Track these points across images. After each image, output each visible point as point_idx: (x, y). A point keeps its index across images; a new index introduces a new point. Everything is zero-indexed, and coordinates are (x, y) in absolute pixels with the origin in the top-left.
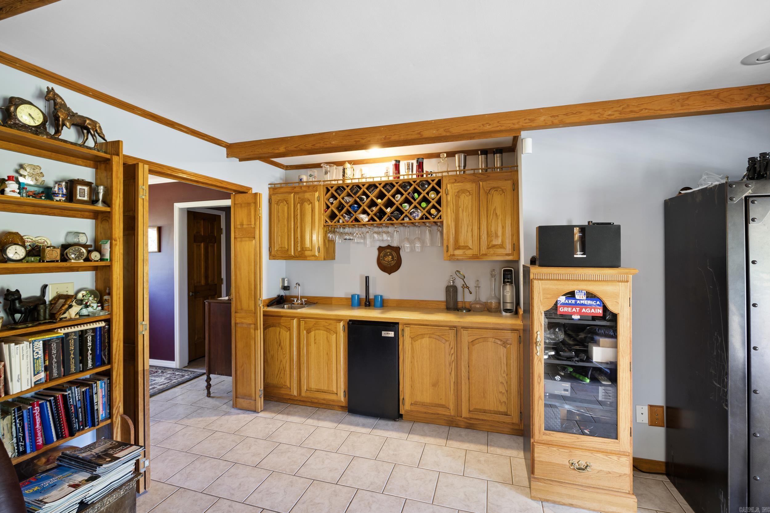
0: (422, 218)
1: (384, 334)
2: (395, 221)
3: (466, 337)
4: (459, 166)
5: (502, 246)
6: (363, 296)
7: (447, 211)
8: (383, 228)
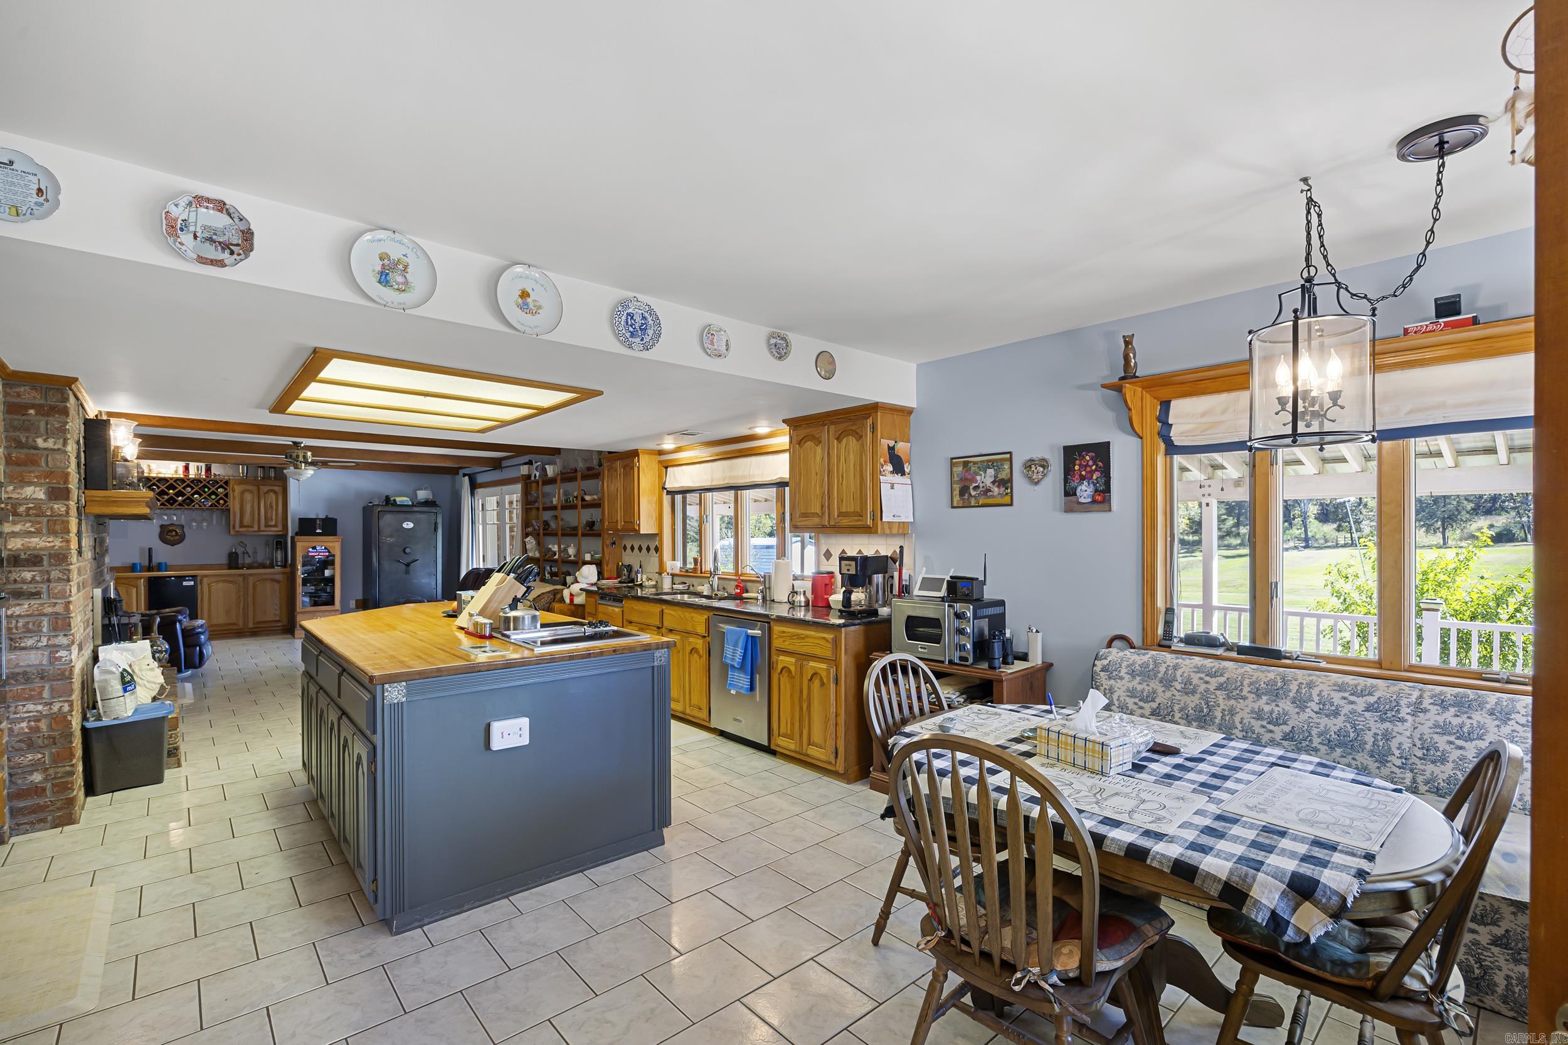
0: (211, 506)
1: (185, 583)
2: (186, 507)
3: (251, 580)
4: (243, 473)
5: (275, 526)
6: (147, 563)
7: (234, 505)
8: (172, 511)
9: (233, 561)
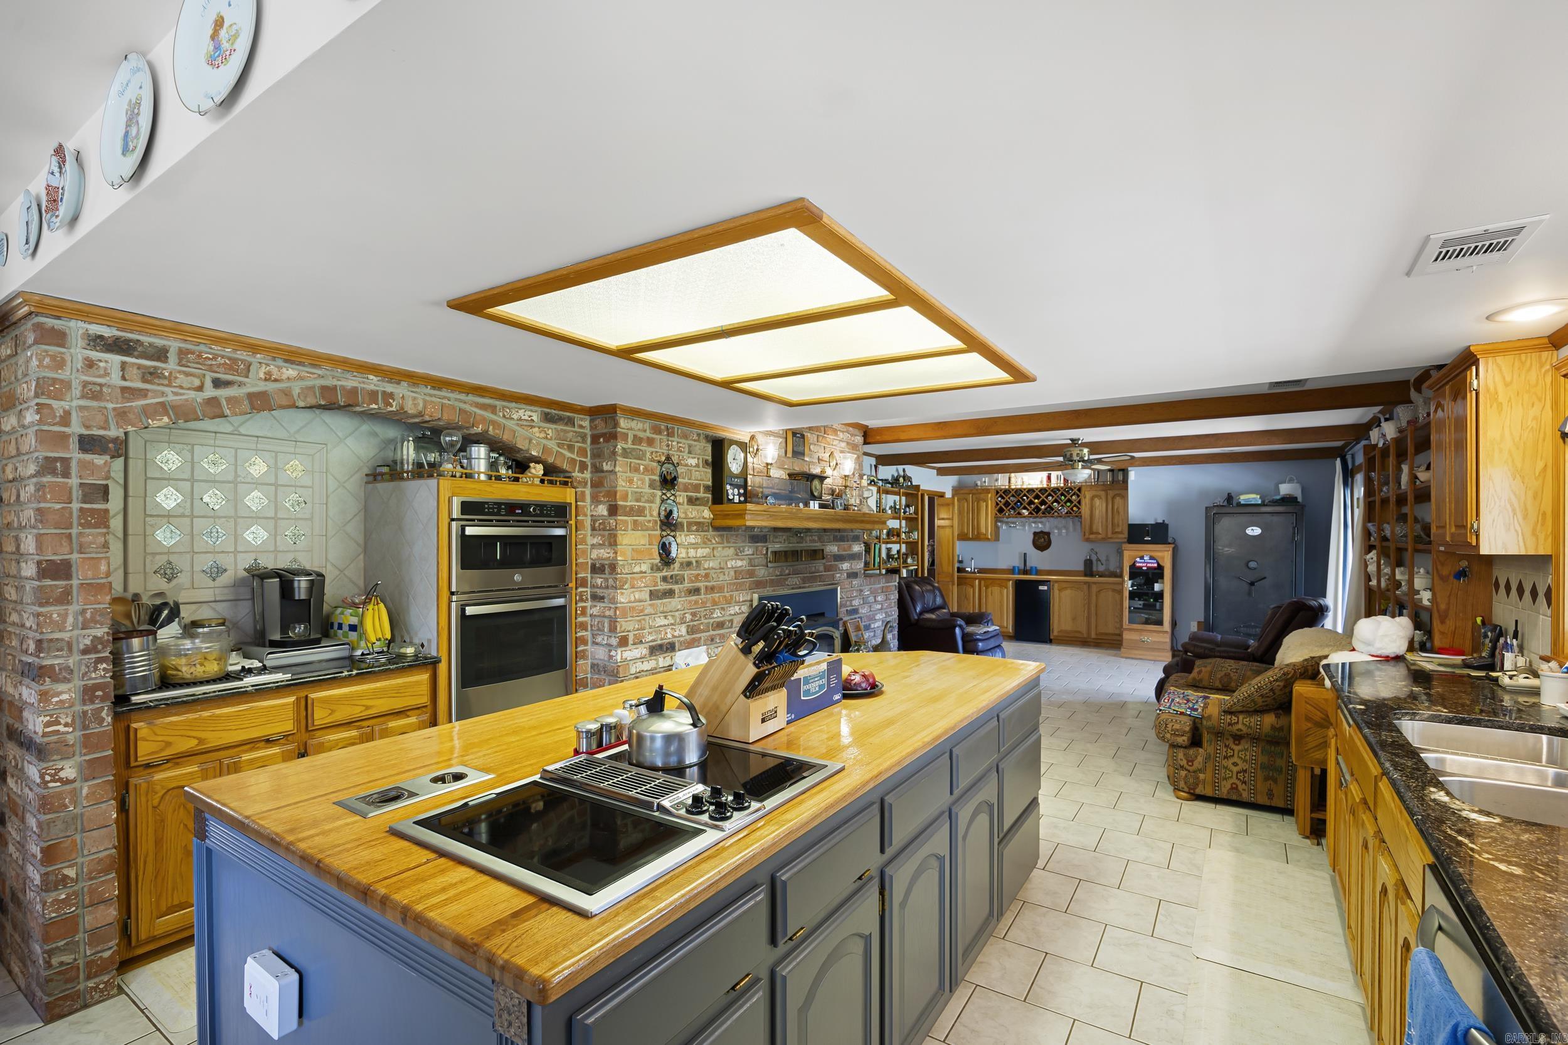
0: (1067, 513)
1: (1041, 588)
2: (1047, 515)
3: (1094, 589)
4: (1094, 479)
5: (1121, 533)
6: (1022, 567)
7: (1085, 509)
8: (1038, 520)
9: (1089, 569)
